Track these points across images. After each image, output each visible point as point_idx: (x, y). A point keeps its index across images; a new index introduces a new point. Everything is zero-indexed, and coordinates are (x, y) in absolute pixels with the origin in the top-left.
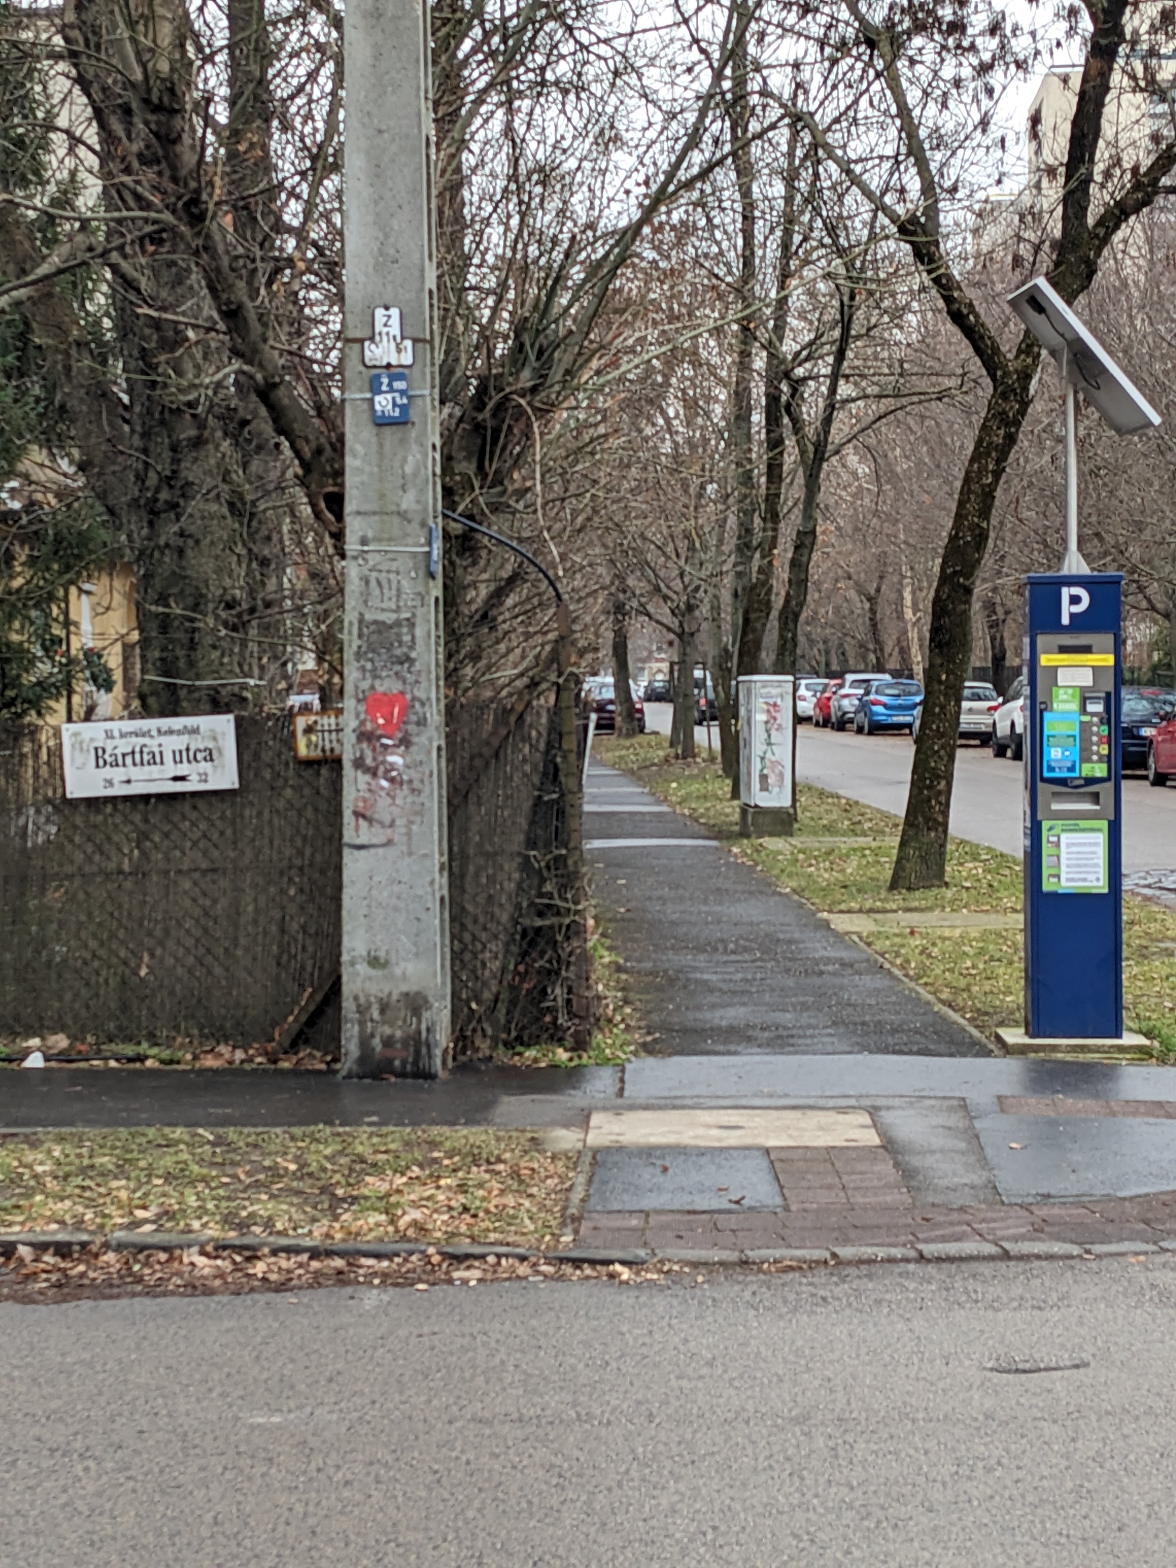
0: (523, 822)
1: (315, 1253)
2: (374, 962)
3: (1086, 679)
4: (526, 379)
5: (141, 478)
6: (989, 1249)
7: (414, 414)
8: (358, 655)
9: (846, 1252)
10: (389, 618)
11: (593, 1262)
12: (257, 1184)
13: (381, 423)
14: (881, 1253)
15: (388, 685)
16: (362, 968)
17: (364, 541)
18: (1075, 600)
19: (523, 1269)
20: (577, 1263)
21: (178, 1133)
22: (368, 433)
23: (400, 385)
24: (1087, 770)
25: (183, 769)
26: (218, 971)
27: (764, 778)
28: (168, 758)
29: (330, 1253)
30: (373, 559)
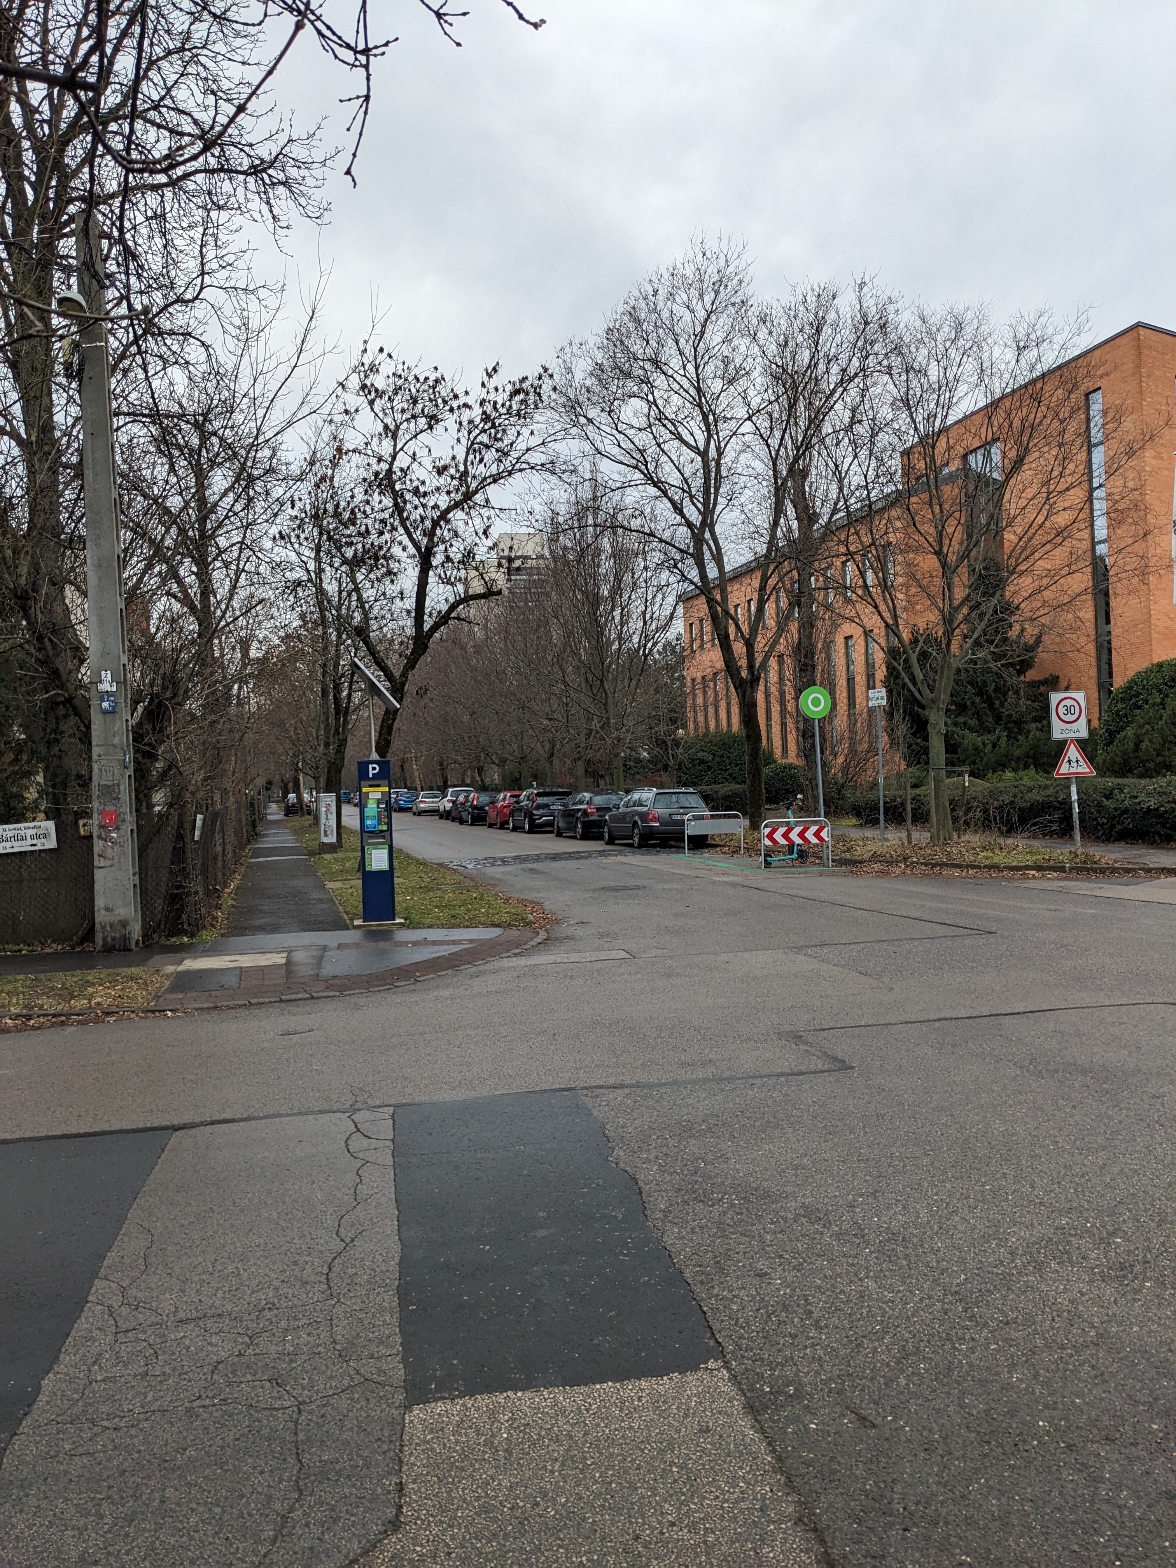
0: (170, 856)
1: (54, 1016)
2: (107, 909)
3: (379, 796)
4: (168, 694)
5: (44, 730)
6: (307, 996)
7: (118, 709)
8: (98, 797)
9: (253, 1001)
10: (110, 783)
11: (159, 1011)
12: (43, 994)
13: (105, 712)
14: (267, 1000)
15: (110, 808)
16: (103, 912)
17: (99, 756)
18: (374, 769)
19: (132, 1016)
20: (153, 1012)
21: (21, 977)
22: (100, 716)
23: (112, 699)
24: (380, 827)
25: (35, 842)
26: (51, 916)
27: (325, 832)
28: (28, 837)
29: (60, 1015)
30: (103, 762)
